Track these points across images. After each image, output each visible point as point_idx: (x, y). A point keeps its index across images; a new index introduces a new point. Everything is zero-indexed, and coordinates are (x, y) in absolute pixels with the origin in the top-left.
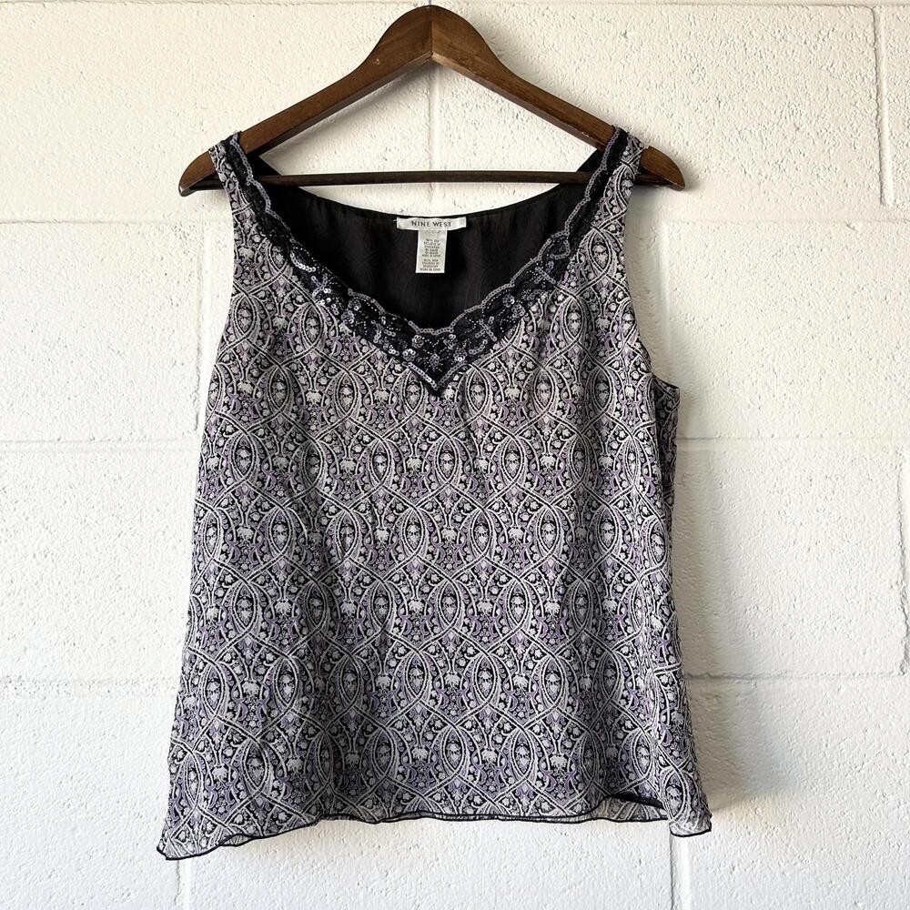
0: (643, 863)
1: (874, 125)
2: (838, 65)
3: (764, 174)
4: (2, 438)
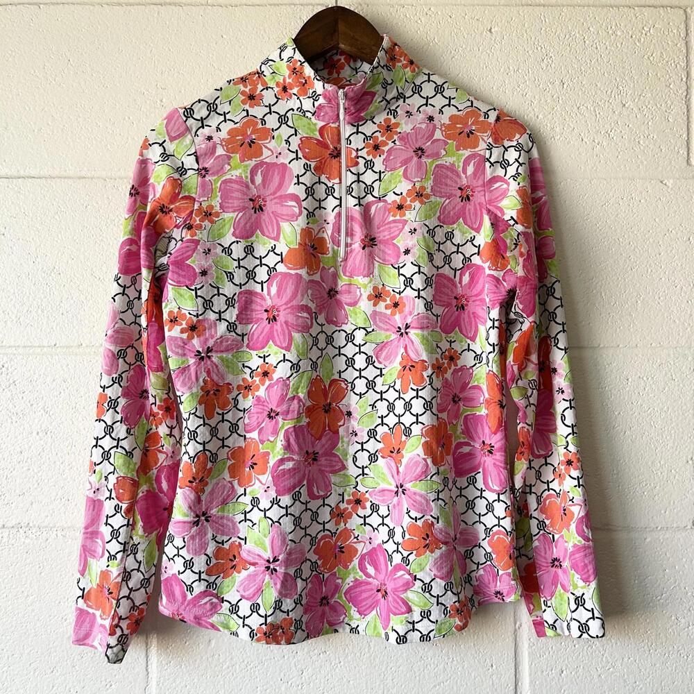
0: (494, 666)
1: (684, 102)
2: (657, 54)
3: (596, 141)
4: (12, 344)
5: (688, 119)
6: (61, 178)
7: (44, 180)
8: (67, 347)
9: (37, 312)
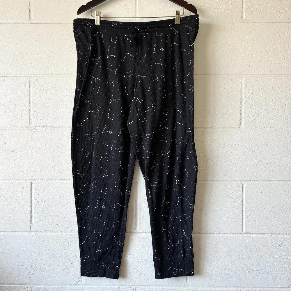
4: (40, 73)
5: (242, 4)
6: (53, 23)
7: (48, 24)
8: (56, 74)
9: (47, 64)
